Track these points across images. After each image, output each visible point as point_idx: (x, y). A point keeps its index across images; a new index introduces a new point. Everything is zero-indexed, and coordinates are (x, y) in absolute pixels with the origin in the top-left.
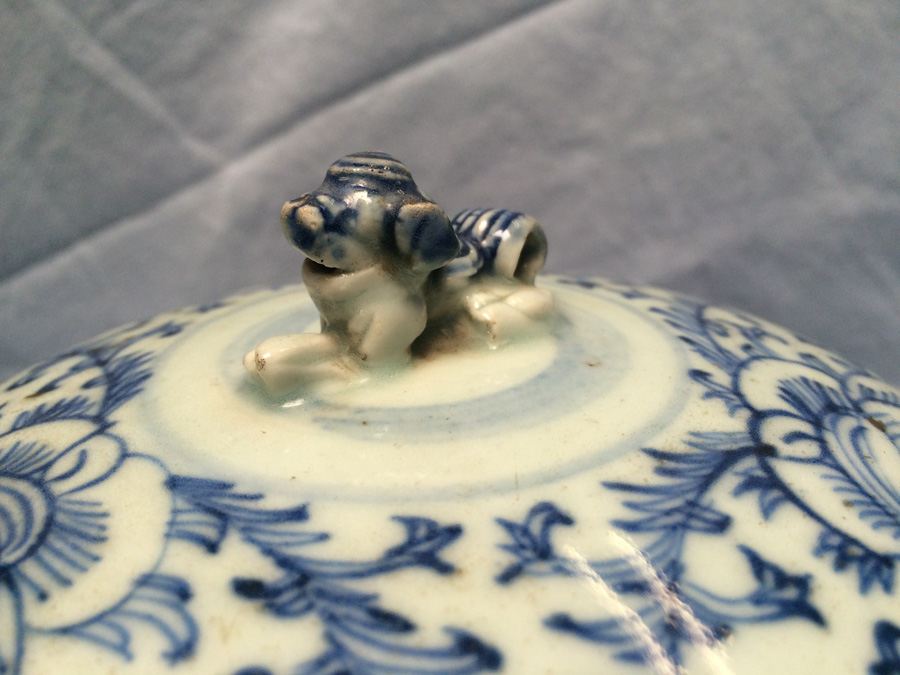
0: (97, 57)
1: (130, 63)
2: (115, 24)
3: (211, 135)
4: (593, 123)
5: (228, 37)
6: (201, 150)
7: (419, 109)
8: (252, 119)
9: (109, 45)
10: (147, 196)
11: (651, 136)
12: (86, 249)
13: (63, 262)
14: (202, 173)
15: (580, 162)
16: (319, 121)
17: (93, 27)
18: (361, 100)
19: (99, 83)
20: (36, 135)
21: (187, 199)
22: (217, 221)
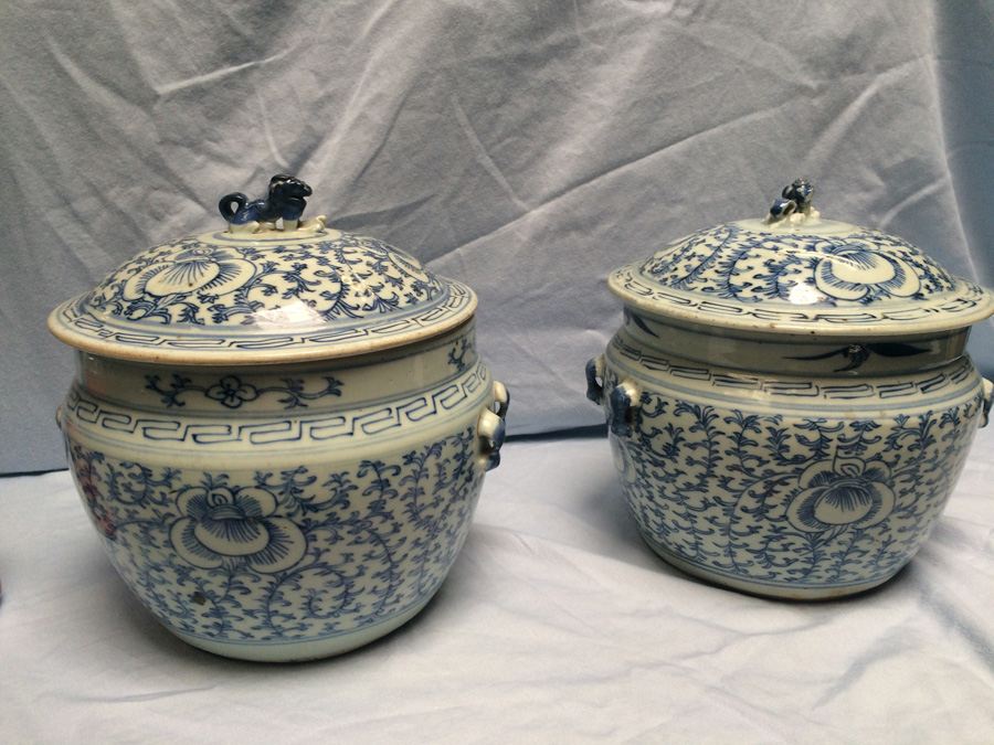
0: (487, 162)
1: (498, 164)
2: (498, 147)
3: (524, 198)
4: (685, 193)
5: (540, 154)
6: (520, 204)
7: (617, 187)
8: (546, 190)
9: (491, 157)
10: (495, 225)
11: (706, 199)
12: (458, 250)
13: (448, 256)
14: (520, 214)
15: (680, 208)
16: (575, 191)
17: (488, 149)
18: (594, 182)
19: (486, 173)
20: (453, 196)
21: (511, 226)
22: (524, 238)
